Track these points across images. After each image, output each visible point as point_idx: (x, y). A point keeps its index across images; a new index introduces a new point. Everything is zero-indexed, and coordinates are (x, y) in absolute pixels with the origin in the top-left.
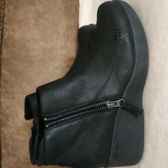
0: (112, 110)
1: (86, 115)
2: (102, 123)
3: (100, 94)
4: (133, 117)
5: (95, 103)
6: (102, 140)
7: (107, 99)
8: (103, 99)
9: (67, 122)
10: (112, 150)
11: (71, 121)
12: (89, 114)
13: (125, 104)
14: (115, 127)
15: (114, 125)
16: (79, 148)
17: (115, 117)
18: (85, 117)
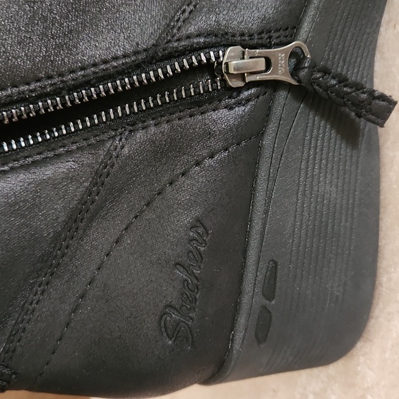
0: (248, 100)
1: (116, 130)
2: (198, 164)
3: (187, 14)
4: (338, 142)
5: (161, 60)
6: (202, 249)
7: (223, 39)
8: (202, 40)
9: (16, 164)
10: (245, 300)
11: (38, 157)
12: (131, 123)
13: (313, 66)
14: (262, 185)
15: (255, 177)
16: (82, 297)
17: (260, 134)
18: (113, 137)
